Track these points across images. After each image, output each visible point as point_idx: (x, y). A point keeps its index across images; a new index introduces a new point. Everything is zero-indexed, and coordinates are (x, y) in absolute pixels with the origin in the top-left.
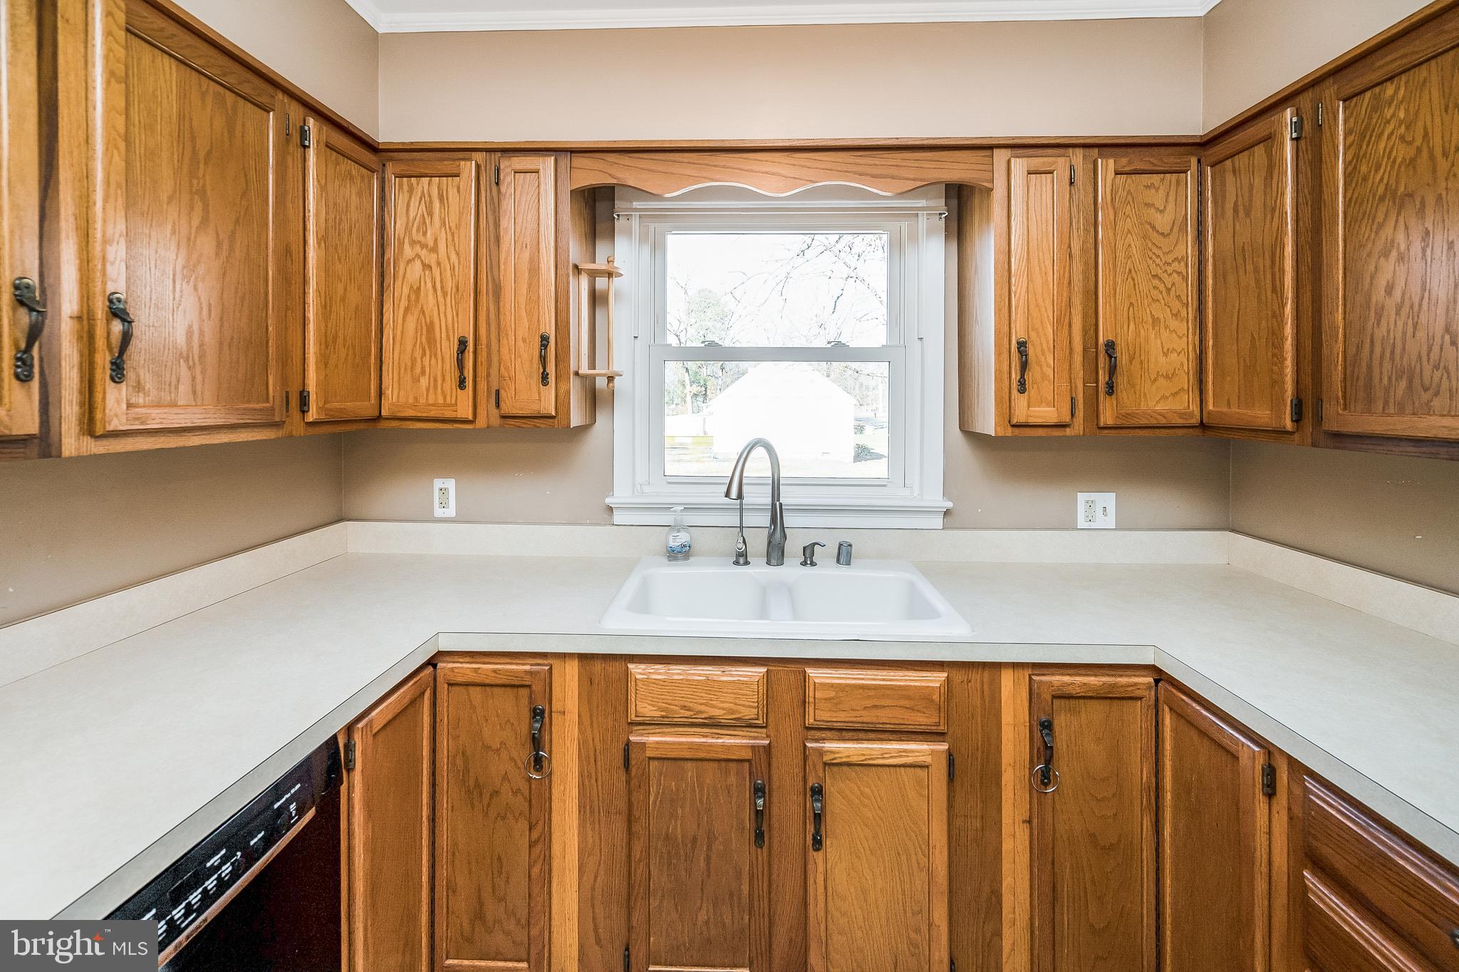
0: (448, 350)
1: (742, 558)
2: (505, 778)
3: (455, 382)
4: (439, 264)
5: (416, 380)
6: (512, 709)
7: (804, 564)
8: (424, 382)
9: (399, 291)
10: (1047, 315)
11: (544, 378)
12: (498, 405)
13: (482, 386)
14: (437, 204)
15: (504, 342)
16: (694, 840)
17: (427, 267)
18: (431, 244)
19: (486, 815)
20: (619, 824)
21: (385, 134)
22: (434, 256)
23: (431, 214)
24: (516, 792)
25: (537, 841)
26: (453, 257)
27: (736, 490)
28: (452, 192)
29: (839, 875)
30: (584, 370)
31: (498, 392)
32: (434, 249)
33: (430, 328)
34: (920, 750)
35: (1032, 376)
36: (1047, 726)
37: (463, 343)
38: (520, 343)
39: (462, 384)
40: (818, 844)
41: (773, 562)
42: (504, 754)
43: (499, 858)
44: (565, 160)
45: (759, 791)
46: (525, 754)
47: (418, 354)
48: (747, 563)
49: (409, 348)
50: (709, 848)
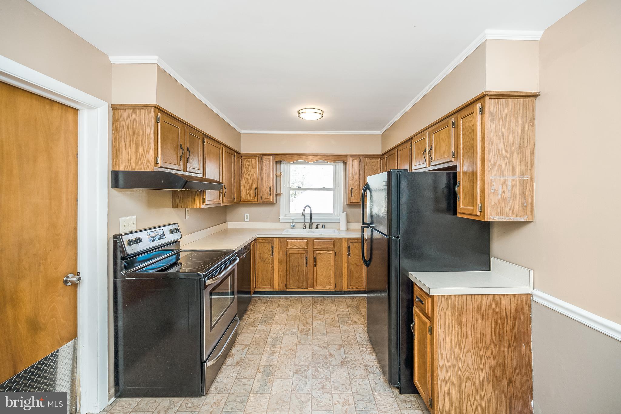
0: (253, 190)
1: (305, 227)
2: (267, 257)
3: (254, 195)
4: (251, 174)
5: (247, 195)
6: (268, 247)
7: (316, 228)
8: (248, 195)
9: (244, 179)
10: (356, 184)
11: (270, 194)
12: (262, 199)
13: (259, 196)
14: (251, 164)
15: (263, 188)
16: (297, 266)
17: (249, 175)
18: (250, 171)
19: (264, 263)
20: (285, 264)
21: (242, 151)
22: (250, 173)
23: (250, 166)
24: (269, 260)
25: (272, 267)
26: (254, 173)
27: (303, 214)
28: (254, 162)
29: (318, 271)
30: (276, 193)
31: (262, 197)
32: (251, 172)
33: (250, 186)
34: (331, 252)
35: (354, 194)
36: (349, 247)
37: (256, 189)
38: (266, 187)
39: (256, 196)
40: (315, 266)
41: (310, 228)
42: (267, 254)
43: (266, 270)
44: (274, 156)
45: (306, 258)
46: (271, 253)
47: (247, 190)
48: (305, 228)
49: (246, 189)
50: (299, 267)
